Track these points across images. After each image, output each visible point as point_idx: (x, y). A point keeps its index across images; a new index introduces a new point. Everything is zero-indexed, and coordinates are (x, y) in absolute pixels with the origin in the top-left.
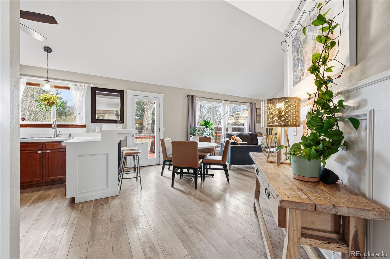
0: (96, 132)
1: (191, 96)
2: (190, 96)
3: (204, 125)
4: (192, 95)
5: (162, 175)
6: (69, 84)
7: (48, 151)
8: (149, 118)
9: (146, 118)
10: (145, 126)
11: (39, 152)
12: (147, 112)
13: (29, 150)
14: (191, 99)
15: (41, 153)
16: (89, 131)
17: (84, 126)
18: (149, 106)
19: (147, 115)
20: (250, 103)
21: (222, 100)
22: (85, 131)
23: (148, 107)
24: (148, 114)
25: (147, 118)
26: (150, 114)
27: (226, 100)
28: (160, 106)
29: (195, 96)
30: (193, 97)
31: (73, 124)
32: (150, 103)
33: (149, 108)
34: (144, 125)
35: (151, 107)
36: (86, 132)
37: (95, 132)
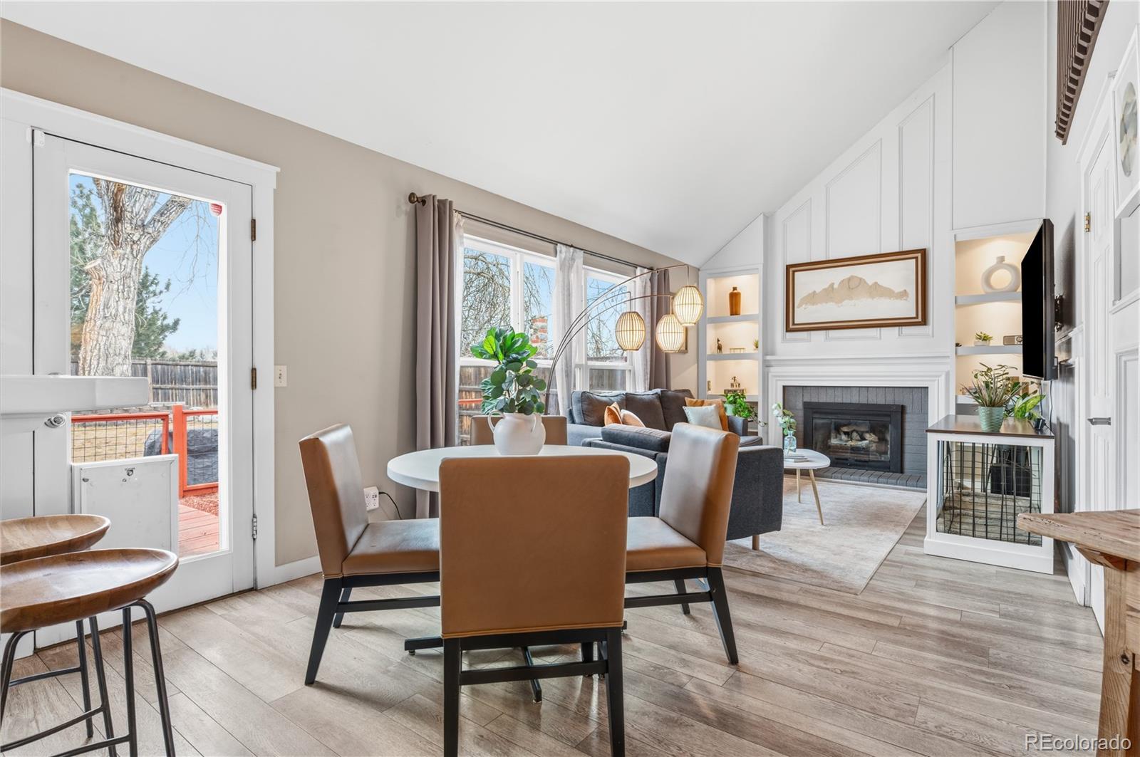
1: (430, 203)
2: (423, 201)
3: (495, 356)
4: (438, 197)
5: (310, 681)
8: (118, 325)
9: (98, 323)
10: (95, 362)
12: (104, 294)
14: (430, 215)
18: (116, 262)
19: (106, 306)
20: (651, 269)
21: (555, 243)
23: (110, 270)
24: (112, 303)
25: (108, 324)
26: (122, 303)
27: (572, 246)
28: (253, 237)
29: (451, 203)
30: (443, 209)
32: (121, 251)
33: (118, 276)
34: (85, 359)
35: (128, 270)
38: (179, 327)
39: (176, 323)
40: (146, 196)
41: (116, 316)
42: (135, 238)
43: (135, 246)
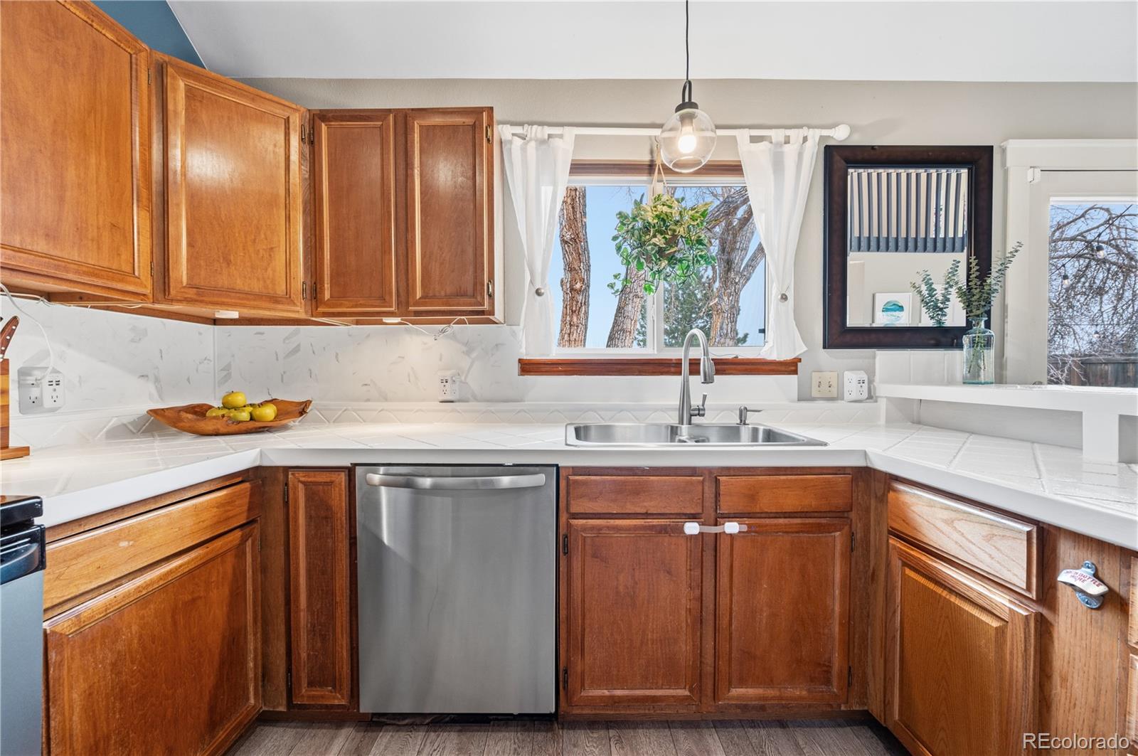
0: (843, 399)
6: (734, 137)
7: (732, 527)
8: (728, 340)
11: (692, 528)
12: (720, 320)
13: (647, 515)
15: (701, 534)
16: (815, 393)
17: (790, 367)
19: (721, 328)
22: (795, 396)
23: (723, 304)
24: (725, 326)
26: (730, 325)
31: (737, 357)
36: (799, 400)
37: (838, 397)
38: (747, 339)
39: (746, 336)
40: (742, 251)
41: (727, 334)
42: (737, 281)
43: (737, 286)
